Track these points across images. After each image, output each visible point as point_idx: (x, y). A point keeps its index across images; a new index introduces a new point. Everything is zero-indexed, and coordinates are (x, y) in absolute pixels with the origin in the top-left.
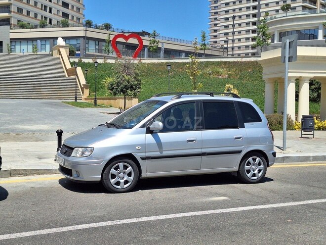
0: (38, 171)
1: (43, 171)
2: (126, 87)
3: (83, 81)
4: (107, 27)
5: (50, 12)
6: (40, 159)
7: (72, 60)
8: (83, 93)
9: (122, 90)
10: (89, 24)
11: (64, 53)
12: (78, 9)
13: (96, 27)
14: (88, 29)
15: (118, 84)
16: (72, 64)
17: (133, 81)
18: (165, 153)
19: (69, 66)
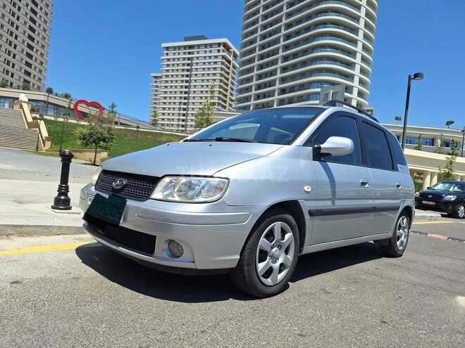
0: (19, 229)
1: (33, 229)
2: (99, 139)
3: (45, 134)
4: (67, 96)
5: (12, 76)
6: (20, 203)
7: (34, 115)
8: (44, 145)
9: (94, 142)
10: (50, 91)
11: (26, 108)
12: (40, 79)
13: (56, 95)
14: (50, 95)
15: (91, 135)
16: (34, 118)
17: (106, 135)
18: (340, 204)
19: (30, 120)
